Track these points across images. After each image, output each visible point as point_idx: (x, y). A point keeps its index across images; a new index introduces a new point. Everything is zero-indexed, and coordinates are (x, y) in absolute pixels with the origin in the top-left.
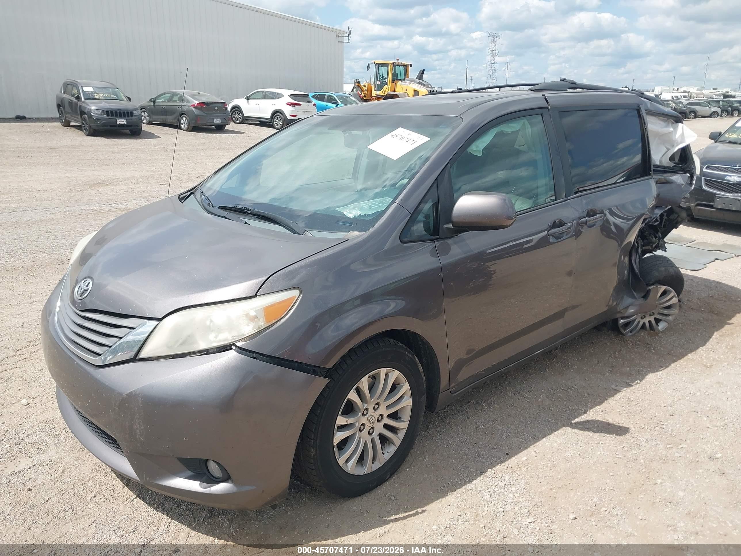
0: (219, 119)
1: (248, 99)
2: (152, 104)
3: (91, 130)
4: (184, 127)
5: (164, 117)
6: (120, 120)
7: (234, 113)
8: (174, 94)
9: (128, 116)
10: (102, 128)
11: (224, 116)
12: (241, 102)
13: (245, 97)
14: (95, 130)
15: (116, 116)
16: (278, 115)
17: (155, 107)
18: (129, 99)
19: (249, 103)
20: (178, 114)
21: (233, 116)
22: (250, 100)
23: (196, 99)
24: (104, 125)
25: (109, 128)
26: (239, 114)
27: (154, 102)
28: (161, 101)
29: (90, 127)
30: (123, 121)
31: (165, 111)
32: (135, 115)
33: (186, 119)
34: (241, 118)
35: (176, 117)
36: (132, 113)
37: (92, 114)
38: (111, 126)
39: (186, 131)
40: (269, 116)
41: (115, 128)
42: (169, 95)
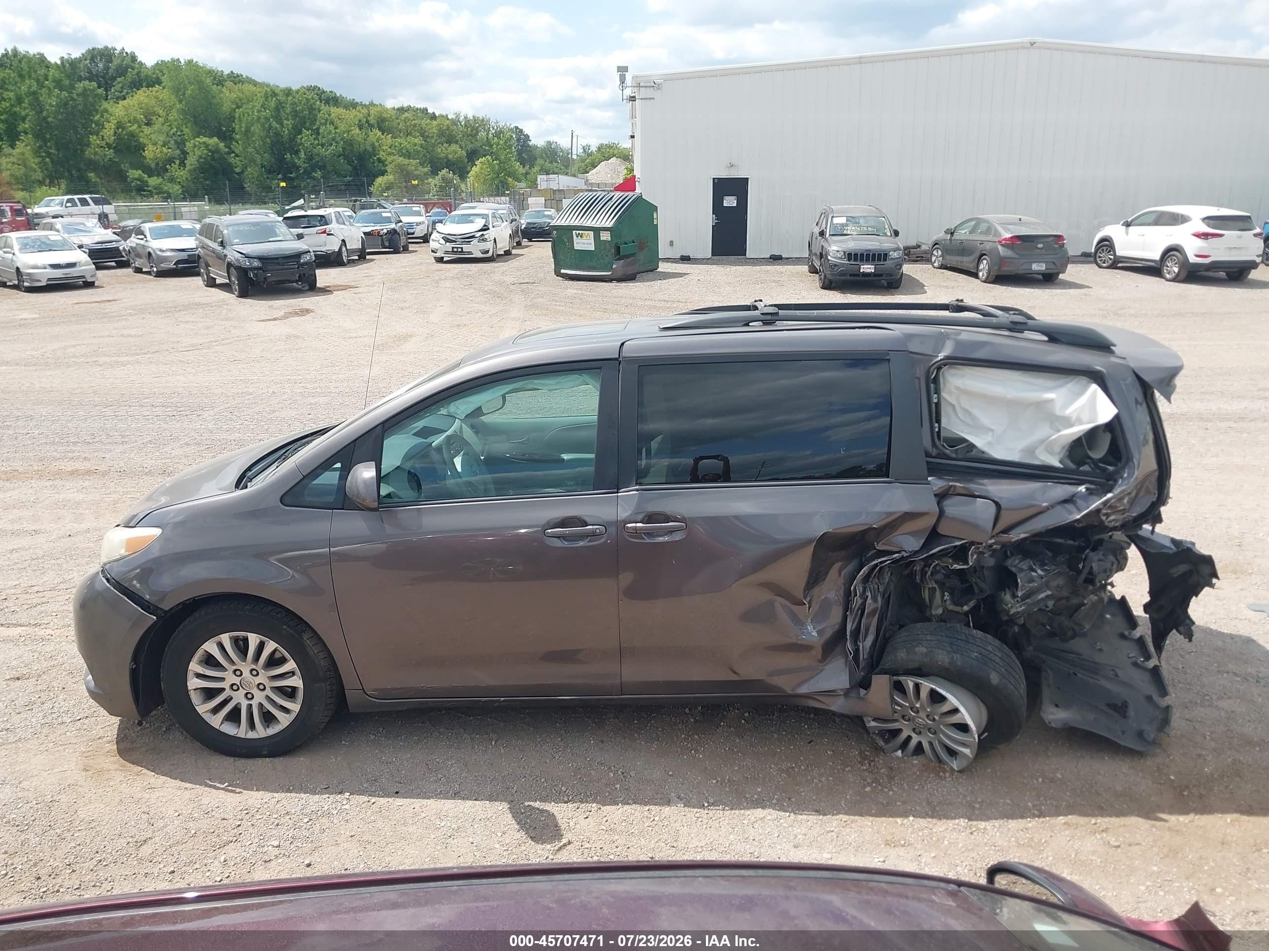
0: (1042, 264)
1: (1128, 225)
2: (949, 236)
3: (826, 280)
4: (983, 275)
5: (959, 258)
6: (865, 266)
7: (1100, 250)
8: (979, 221)
9: (879, 260)
10: (838, 277)
11: (1053, 258)
12: (1115, 232)
13: (1121, 223)
14: (831, 282)
15: (862, 259)
16: (1174, 255)
17: (951, 242)
18: (896, 233)
19: (1127, 233)
20: (977, 255)
21: (1099, 254)
22: (1131, 228)
23: (1006, 230)
24: (842, 274)
25: (848, 278)
26: (1110, 251)
27: (952, 234)
28: (963, 232)
29: (825, 276)
30: (870, 268)
31: (963, 249)
32: (892, 259)
33: (988, 263)
34: (1111, 259)
35: (973, 261)
36: (886, 255)
37: (829, 258)
38: (851, 275)
39: (985, 282)
40: (1157, 256)
41: (858, 278)
42: (973, 223)
